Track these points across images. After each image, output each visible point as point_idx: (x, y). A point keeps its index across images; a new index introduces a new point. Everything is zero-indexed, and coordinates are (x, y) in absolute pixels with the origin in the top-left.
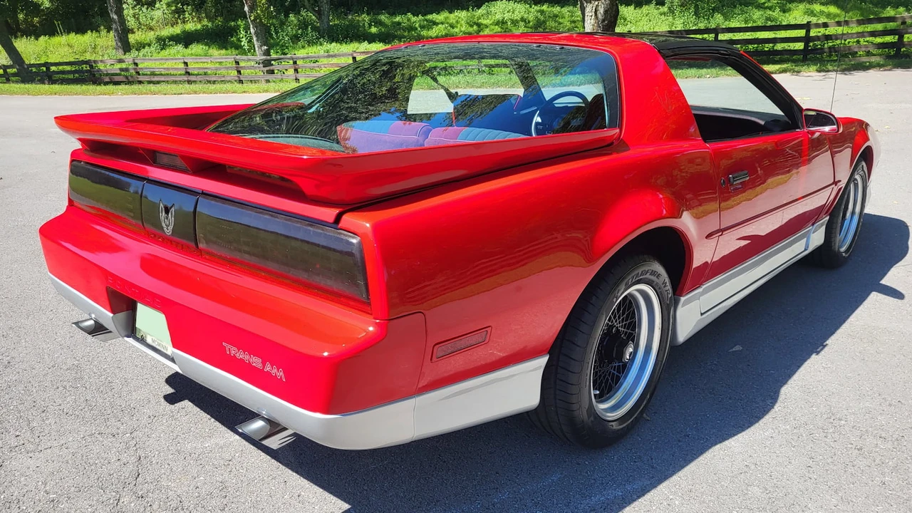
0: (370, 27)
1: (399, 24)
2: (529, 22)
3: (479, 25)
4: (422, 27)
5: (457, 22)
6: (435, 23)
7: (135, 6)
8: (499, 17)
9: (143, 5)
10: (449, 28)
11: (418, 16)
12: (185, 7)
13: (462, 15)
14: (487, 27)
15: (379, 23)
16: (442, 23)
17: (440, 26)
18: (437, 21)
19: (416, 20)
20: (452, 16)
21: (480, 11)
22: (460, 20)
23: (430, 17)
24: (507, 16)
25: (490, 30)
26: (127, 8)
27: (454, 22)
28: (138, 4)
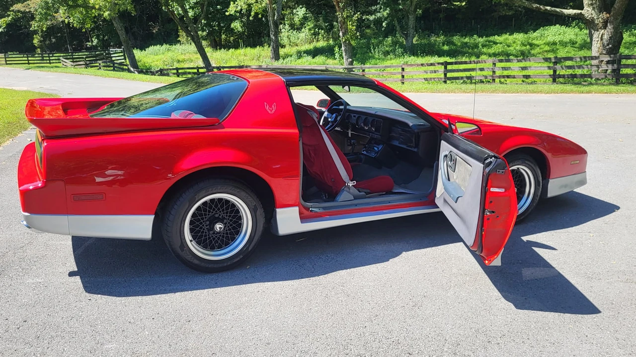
0: (443, 45)
1: (466, 43)
2: (576, 43)
3: (531, 45)
4: (483, 46)
5: (514, 42)
6: (495, 43)
7: (289, 30)
8: (550, 39)
9: (294, 30)
10: (506, 46)
11: (482, 37)
12: (320, 31)
13: (519, 37)
14: (538, 46)
15: (450, 43)
16: (501, 43)
17: (498, 45)
18: (498, 41)
19: (481, 40)
20: (511, 38)
21: (535, 34)
22: (516, 41)
23: (492, 38)
24: (557, 39)
25: (540, 49)
26: (284, 32)
27: (512, 42)
28: (292, 29)
